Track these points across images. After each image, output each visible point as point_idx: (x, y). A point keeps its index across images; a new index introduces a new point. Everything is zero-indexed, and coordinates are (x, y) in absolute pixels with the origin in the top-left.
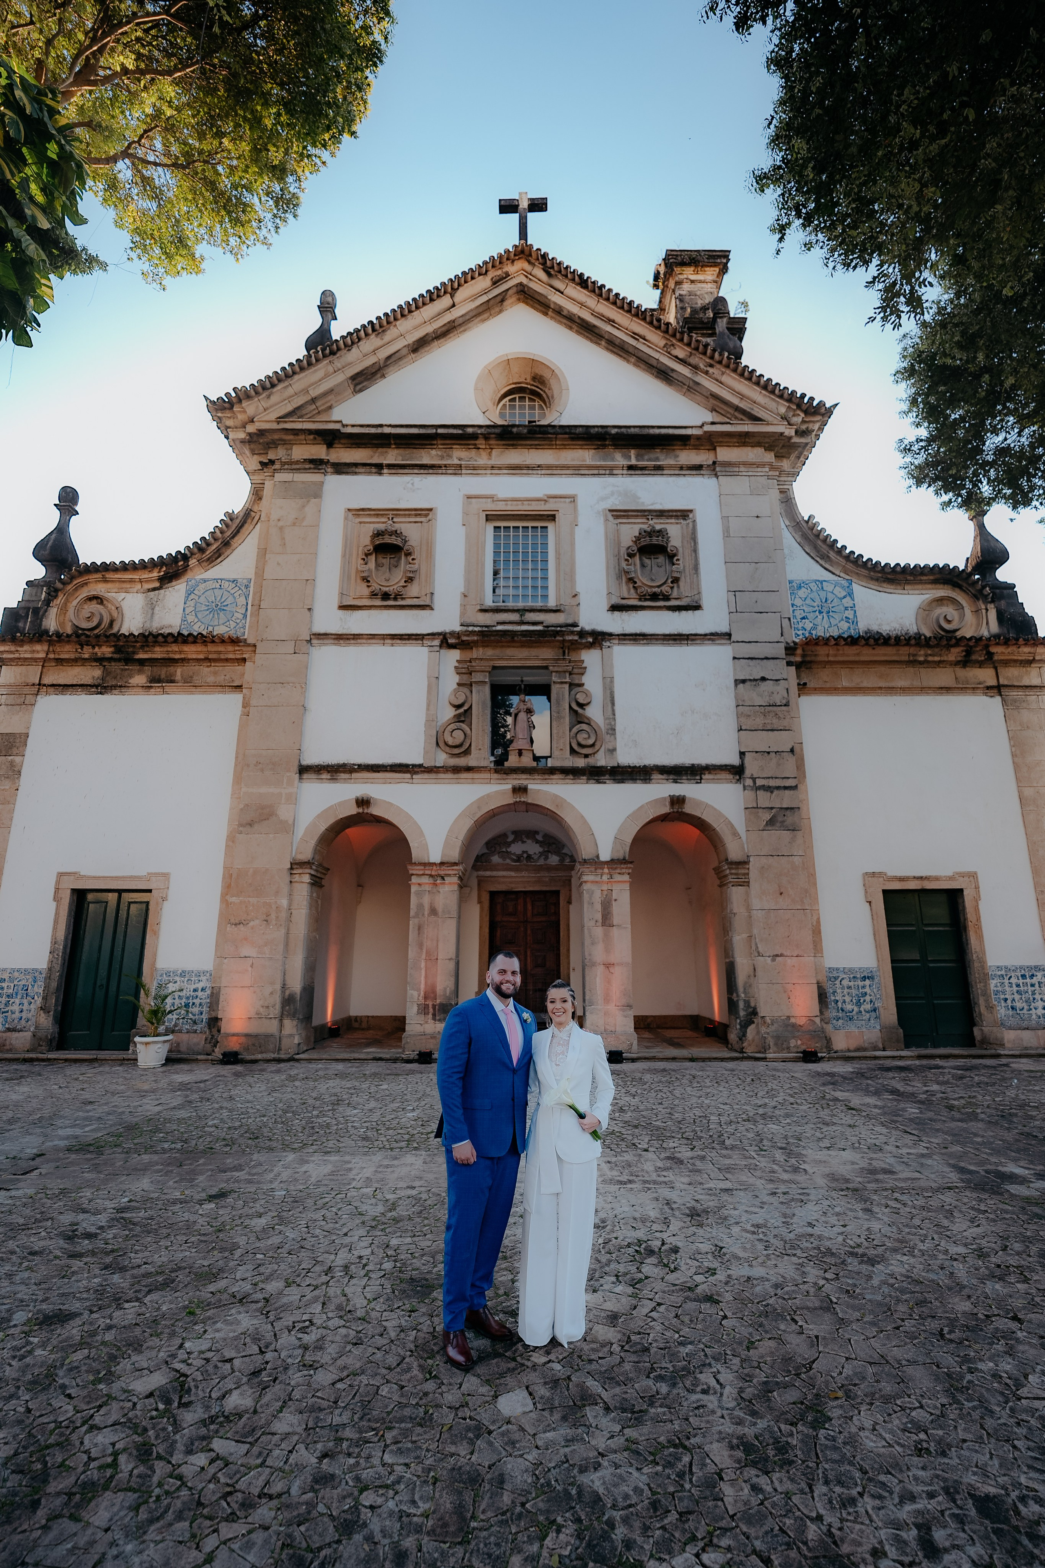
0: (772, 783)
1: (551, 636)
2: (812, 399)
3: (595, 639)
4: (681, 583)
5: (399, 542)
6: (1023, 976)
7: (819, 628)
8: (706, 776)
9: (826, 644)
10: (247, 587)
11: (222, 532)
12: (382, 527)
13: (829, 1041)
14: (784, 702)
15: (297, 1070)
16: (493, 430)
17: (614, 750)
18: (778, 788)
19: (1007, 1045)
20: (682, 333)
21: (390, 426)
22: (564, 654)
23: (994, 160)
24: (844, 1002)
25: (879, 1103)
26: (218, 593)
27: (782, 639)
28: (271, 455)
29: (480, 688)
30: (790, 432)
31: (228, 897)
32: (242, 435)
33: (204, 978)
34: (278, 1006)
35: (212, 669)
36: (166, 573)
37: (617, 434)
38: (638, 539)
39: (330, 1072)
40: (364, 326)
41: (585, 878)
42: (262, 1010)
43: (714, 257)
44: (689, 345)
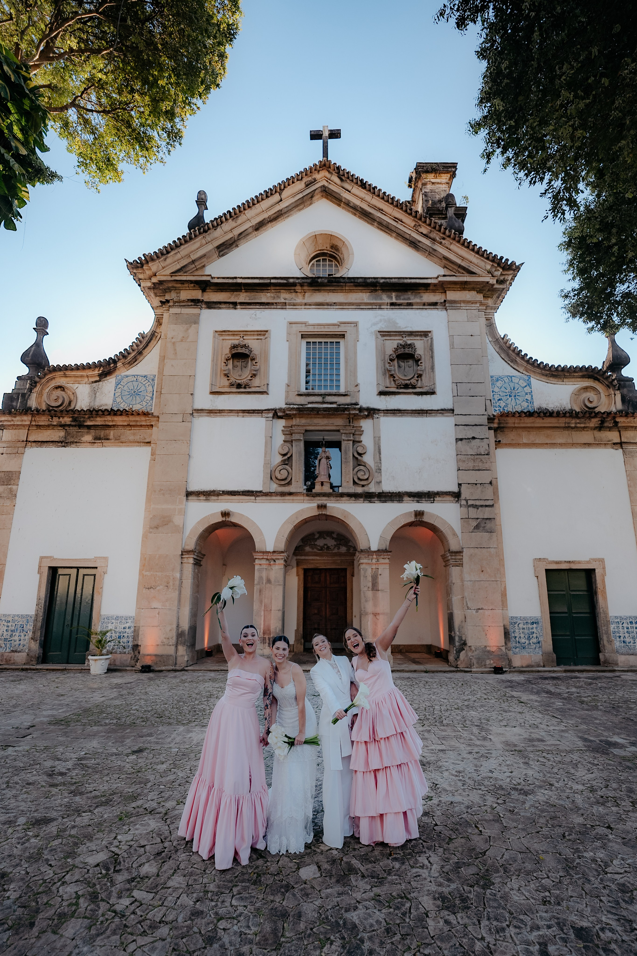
0: (478, 503)
1: (341, 411)
2: (507, 260)
3: (369, 413)
4: (423, 378)
5: (247, 352)
6: (631, 623)
7: (509, 406)
8: (437, 499)
9: (513, 416)
10: (153, 380)
11: (137, 346)
12: (236, 342)
13: (510, 661)
14: (486, 452)
15: (186, 676)
16: (306, 281)
17: (380, 482)
18: (482, 506)
19: (620, 664)
20: (426, 218)
21: (241, 278)
22: (350, 422)
23: (620, 112)
24: (520, 637)
25: (538, 699)
26: (135, 384)
27: (486, 413)
28: (167, 297)
29: (298, 443)
30: (493, 281)
31: (144, 572)
32: (149, 284)
33: (129, 621)
34: (175, 638)
35: (132, 431)
36: (103, 372)
37: (384, 282)
38: (396, 350)
39: (206, 678)
40: (225, 214)
41: (362, 561)
42: (165, 640)
43: (446, 167)
44: (430, 225)
